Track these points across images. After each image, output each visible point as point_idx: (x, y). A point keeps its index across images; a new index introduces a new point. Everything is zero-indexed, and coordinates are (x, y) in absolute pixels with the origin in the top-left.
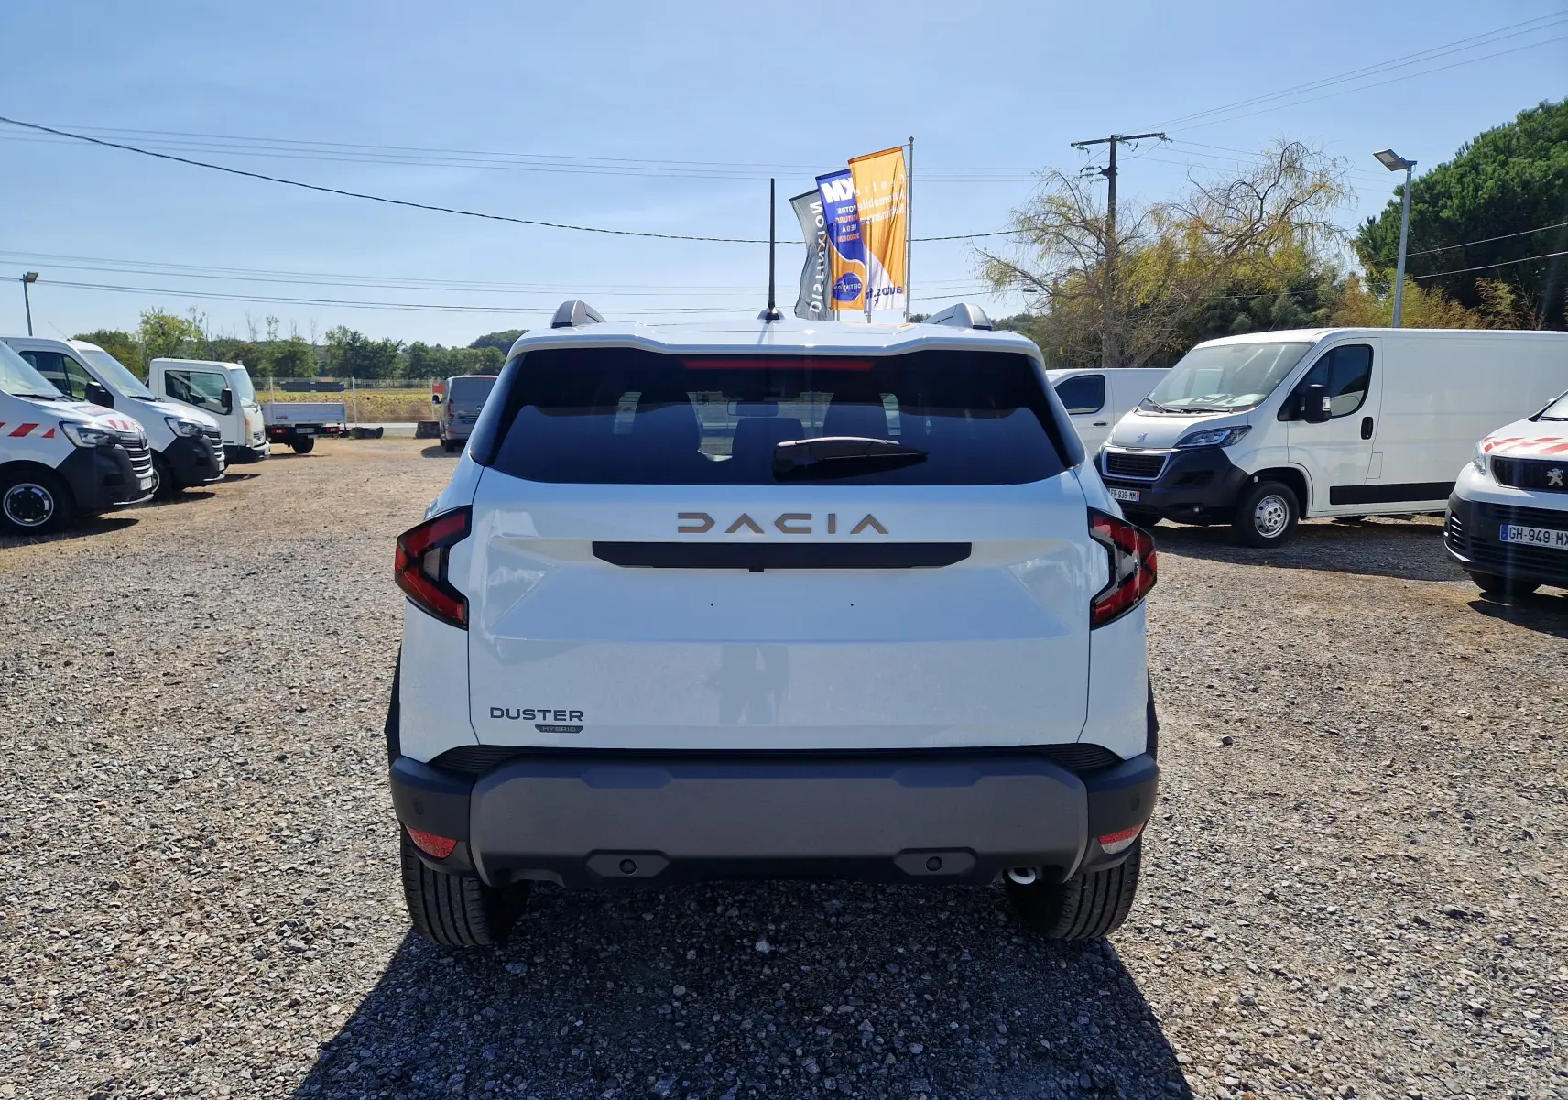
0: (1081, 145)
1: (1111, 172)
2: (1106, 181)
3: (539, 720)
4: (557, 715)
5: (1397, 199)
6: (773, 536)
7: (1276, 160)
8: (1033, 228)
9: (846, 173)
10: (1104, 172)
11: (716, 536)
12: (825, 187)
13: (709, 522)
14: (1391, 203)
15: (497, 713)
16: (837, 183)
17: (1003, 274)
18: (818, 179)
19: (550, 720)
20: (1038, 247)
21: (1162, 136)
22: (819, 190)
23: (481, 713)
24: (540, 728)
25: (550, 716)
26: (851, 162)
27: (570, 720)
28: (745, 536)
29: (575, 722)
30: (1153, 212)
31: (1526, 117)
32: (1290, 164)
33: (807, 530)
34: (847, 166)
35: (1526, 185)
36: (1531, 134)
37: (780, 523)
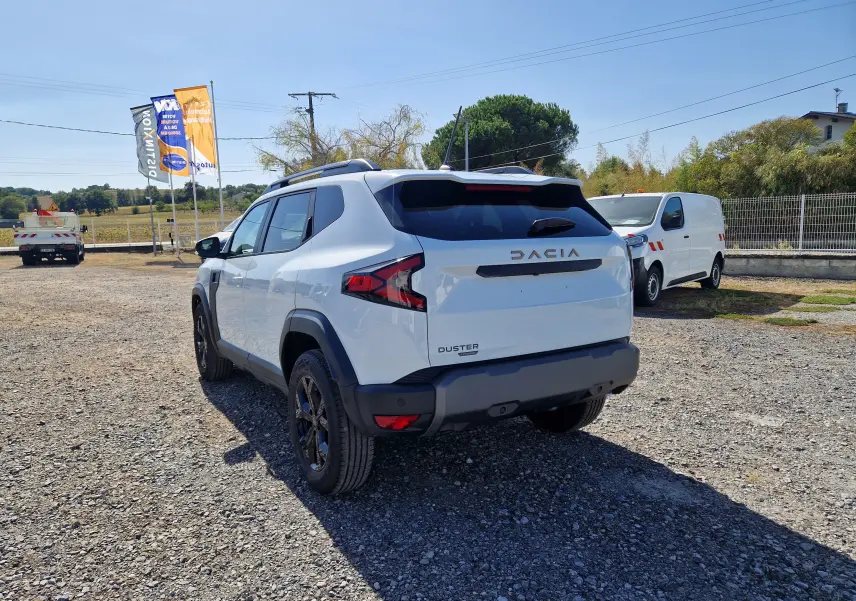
0: (293, 95)
1: (310, 111)
2: (308, 116)
3: (460, 351)
4: (468, 347)
5: (437, 136)
6: (544, 260)
7: (398, 113)
8: (283, 137)
9: (173, 96)
10: (307, 111)
11: (524, 261)
12: (157, 104)
13: (522, 255)
14: (434, 137)
15: (441, 350)
16: (164, 102)
17: (269, 161)
18: (152, 99)
19: (465, 350)
20: (286, 148)
21: (334, 95)
22: (153, 104)
23: (434, 351)
24: (460, 354)
25: (465, 348)
26: (175, 91)
27: (473, 349)
28: (535, 260)
29: (475, 349)
30: (345, 133)
31: (481, 103)
32: (404, 115)
33: (555, 256)
34: (173, 93)
35: (486, 132)
36: (485, 110)
37: (546, 253)
